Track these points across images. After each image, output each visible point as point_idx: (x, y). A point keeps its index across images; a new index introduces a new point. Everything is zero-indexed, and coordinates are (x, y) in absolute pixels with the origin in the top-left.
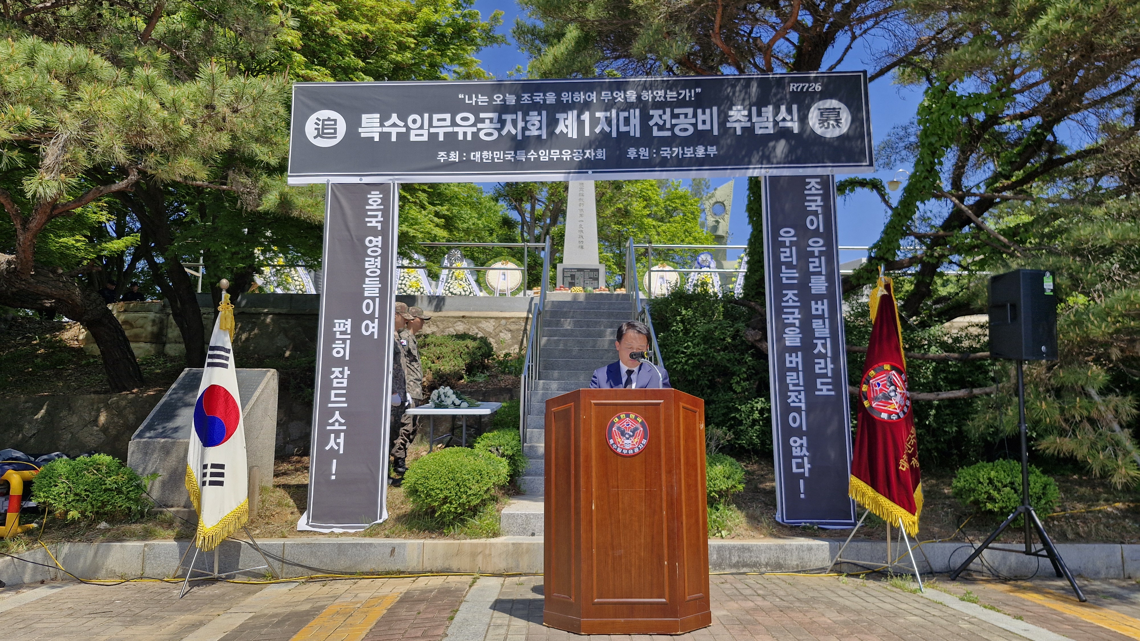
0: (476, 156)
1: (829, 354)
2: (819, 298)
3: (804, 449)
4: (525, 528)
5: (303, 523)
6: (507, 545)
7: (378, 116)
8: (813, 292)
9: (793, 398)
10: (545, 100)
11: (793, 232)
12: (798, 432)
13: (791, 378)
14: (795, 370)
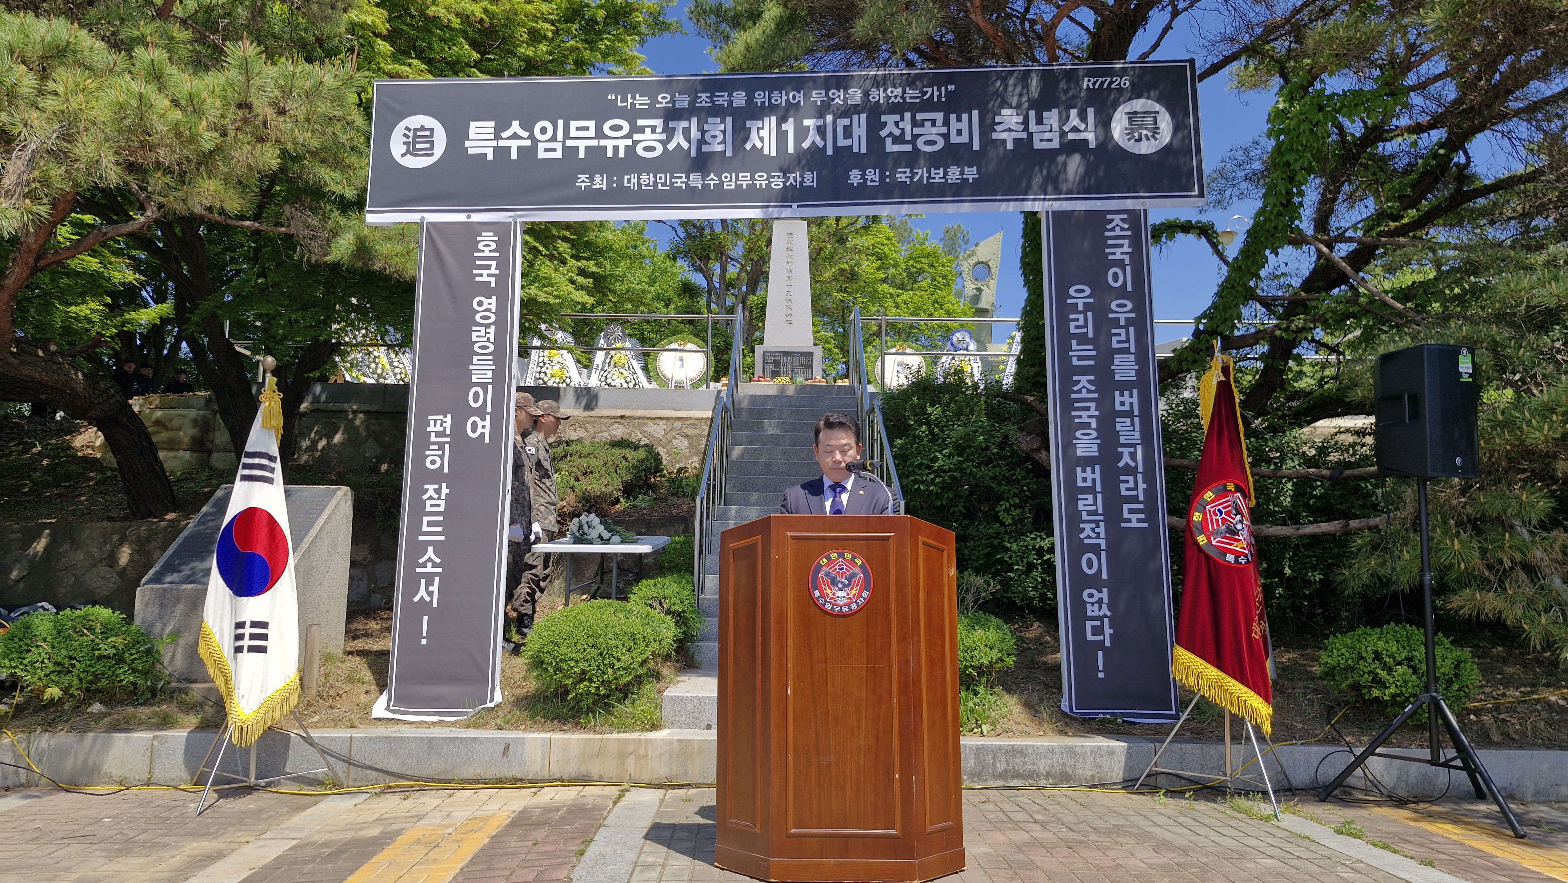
0: (631, 181)
1: (1140, 469)
2: (1125, 386)
3: (1104, 606)
4: (697, 718)
5: (380, 707)
6: (670, 742)
7: (492, 124)
8: (1117, 377)
9: (1088, 532)
10: (730, 102)
11: (1088, 291)
12: (1095, 582)
13: (1085, 503)
14: (1092, 490)
